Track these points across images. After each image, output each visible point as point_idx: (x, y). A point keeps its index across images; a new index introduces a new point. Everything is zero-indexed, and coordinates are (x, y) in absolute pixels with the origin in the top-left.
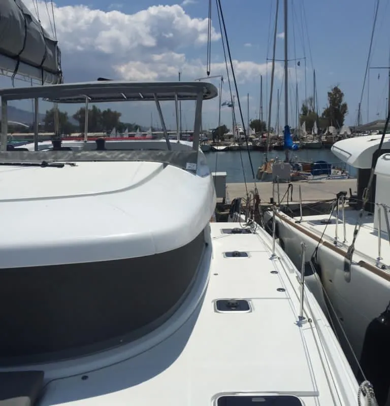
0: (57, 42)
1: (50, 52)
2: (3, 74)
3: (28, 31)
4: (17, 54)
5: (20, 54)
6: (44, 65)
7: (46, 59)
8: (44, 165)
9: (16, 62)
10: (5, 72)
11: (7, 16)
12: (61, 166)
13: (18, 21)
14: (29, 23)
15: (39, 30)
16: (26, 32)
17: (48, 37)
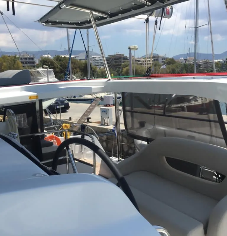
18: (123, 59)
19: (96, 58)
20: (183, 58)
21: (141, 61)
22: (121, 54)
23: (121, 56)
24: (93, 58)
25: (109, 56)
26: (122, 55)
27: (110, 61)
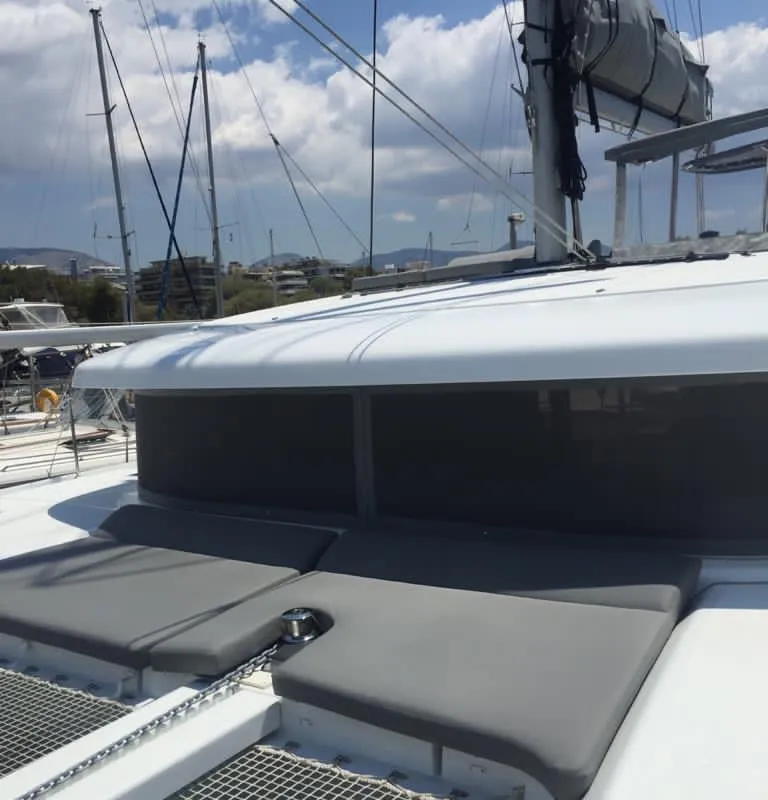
0: (707, 67)
1: (694, 88)
2: (613, 130)
3: (659, 48)
4: (639, 92)
5: (643, 92)
6: (681, 114)
7: (687, 101)
8: (691, 257)
9: (636, 108)
10: (617, 127)
11: (629, 21)
12: (724, 257)
13: (645, 31)
14: (662, 33)
15: (678, 47)
16: (656, 50)
17: (691, 60)
18: (205, 274)
19: (103, 270)
20: (392, 266)
21: (264, 278)
22: (196, 258)
23: (196, 263)
24: (95, 271)
25: (153, 263)
26: (200, 261)
27: (160, 280)
